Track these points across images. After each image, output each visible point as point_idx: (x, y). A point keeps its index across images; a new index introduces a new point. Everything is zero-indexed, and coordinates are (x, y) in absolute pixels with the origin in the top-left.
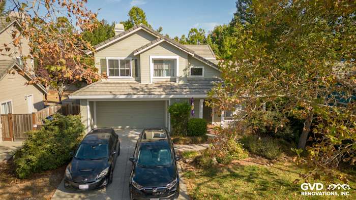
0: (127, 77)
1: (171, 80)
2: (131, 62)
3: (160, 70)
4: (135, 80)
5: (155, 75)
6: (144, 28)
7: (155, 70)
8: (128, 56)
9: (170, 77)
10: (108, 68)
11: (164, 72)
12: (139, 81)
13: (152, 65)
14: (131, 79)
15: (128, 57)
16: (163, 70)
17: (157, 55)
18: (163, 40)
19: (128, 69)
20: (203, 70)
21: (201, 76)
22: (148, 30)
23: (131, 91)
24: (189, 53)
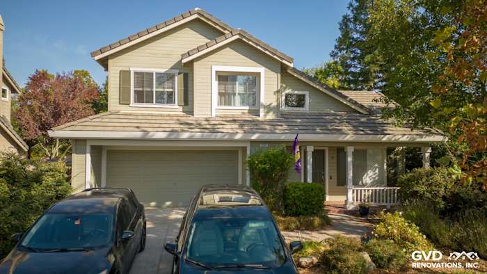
0: (168, 106)
1: (250, 112)
2: (176, 78)
3: (229, 94)
4: (183, 112)
5: (220, 103)
6: (203, 16)
7: (220, 94)
8: (170, 66)
9: (247, 108)
10: (132, 89)
11: (238, 98)
12: (191, 113)
13: (215, 83)
14: (176, 109)
15: (171, 68)
16: (234, 94)
17: (225, 64)
18: (237, 37)
19: (171, 90)
20: (307, 98)
21: (303, 109)
22: (209, 20)
23: (178, 127)
24: (284, 61)
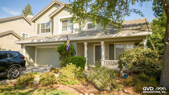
2: (51, 24)
10: (40, 29)
11: (68, 28)
14: (50, 34)
15: (49, 21)
17: (62, 16)
19: (49, 28)
21: (94, 29)
22: (58, 2)
